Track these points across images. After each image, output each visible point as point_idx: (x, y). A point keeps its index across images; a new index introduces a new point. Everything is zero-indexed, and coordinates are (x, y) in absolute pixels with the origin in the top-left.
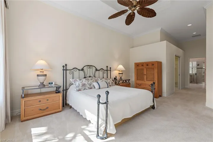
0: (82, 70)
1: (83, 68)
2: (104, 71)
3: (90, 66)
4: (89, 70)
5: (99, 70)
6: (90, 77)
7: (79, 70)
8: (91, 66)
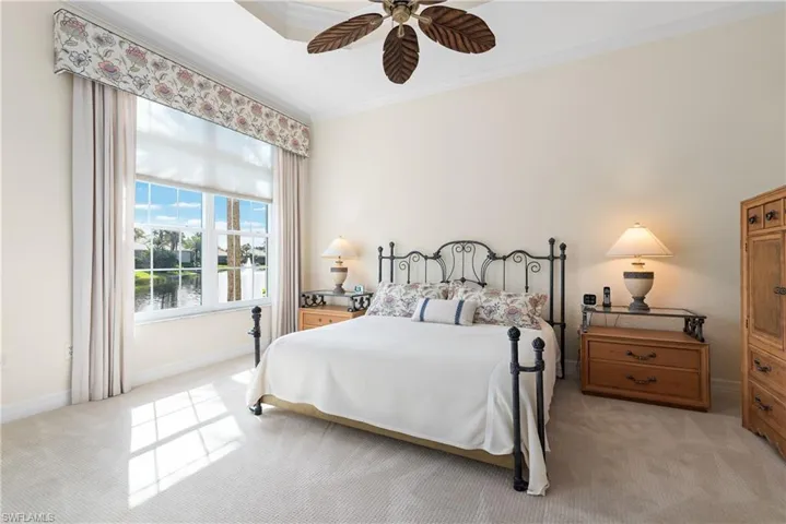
0: (437, 256)
1: (439, 252)
2: (529, 260)
3: (464, 244)
4: (459, 256)
5: (504, 258)
6: (463, 280)
7: (426, 258)
8: (469, 242)
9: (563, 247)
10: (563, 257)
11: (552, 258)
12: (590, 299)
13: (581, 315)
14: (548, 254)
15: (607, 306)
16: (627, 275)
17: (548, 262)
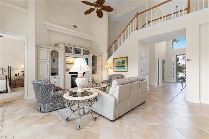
9: (11, 67)
10: (11, 69)
11: (8, 69)
12: (16, 75)
13: (14, 77)
14: (8, 68)
15: (19, 76)
16: (22, 71)
17: (8, 70)
